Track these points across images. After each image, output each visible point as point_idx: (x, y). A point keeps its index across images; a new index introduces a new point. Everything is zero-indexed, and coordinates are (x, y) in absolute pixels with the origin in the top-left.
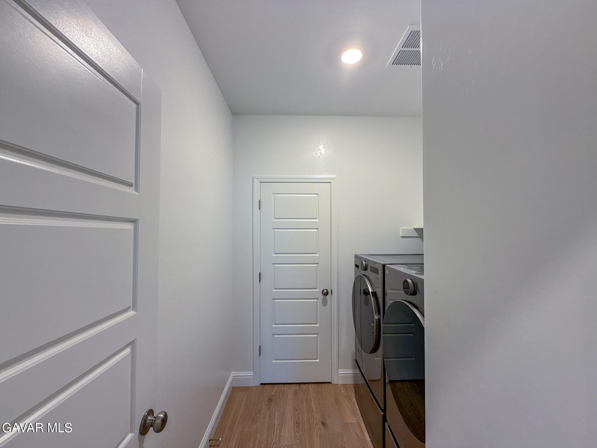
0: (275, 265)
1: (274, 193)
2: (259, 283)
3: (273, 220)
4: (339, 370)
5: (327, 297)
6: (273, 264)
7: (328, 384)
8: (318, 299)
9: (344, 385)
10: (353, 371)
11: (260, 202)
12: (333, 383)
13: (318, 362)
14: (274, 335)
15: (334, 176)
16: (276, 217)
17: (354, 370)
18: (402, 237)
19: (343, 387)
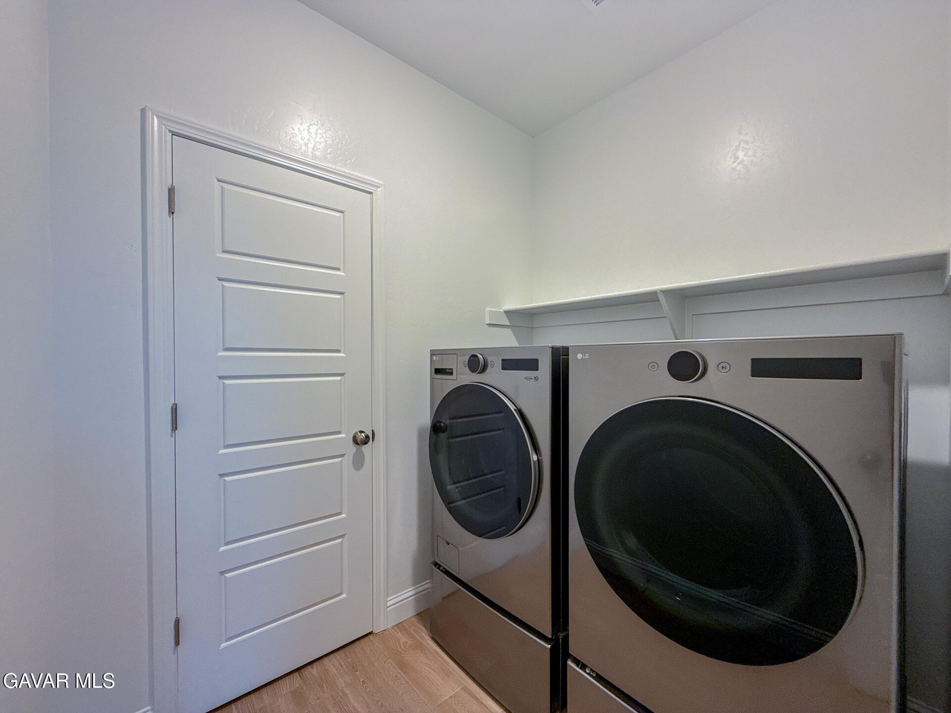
0: (227, 382)
1: (221, 178)
2: (170, 435)
3: (218, 255)
4: (388, 599)
5: (365, 448)
6: (221, 378)
7: (366, 639)
8: (342, 456)
9: (399, 626)
10: (414, 589)
11: (171, 191)
12: (375, 631)
13: (344, 599)
14: (222, 573)
15: (381, 182)
16: (227, 248)
17: (414, 587)
18: (489, 325)
19: (398, 631)
